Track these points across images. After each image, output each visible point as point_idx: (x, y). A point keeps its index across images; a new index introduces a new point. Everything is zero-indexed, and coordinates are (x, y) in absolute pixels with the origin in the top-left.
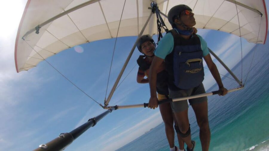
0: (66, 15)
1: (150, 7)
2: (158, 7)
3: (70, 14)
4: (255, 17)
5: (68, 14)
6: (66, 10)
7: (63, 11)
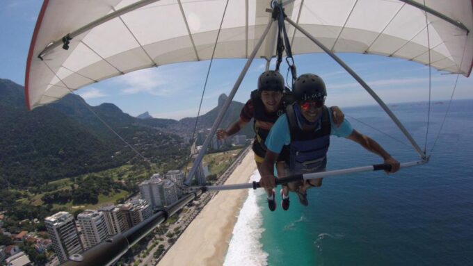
0: (118, 18)
1: (270, 8)
2: (283, 10)
3: (124, 16)
4: (455, 35)
5: (121, 16)
6: (117, 8)
7: (112, 11)
